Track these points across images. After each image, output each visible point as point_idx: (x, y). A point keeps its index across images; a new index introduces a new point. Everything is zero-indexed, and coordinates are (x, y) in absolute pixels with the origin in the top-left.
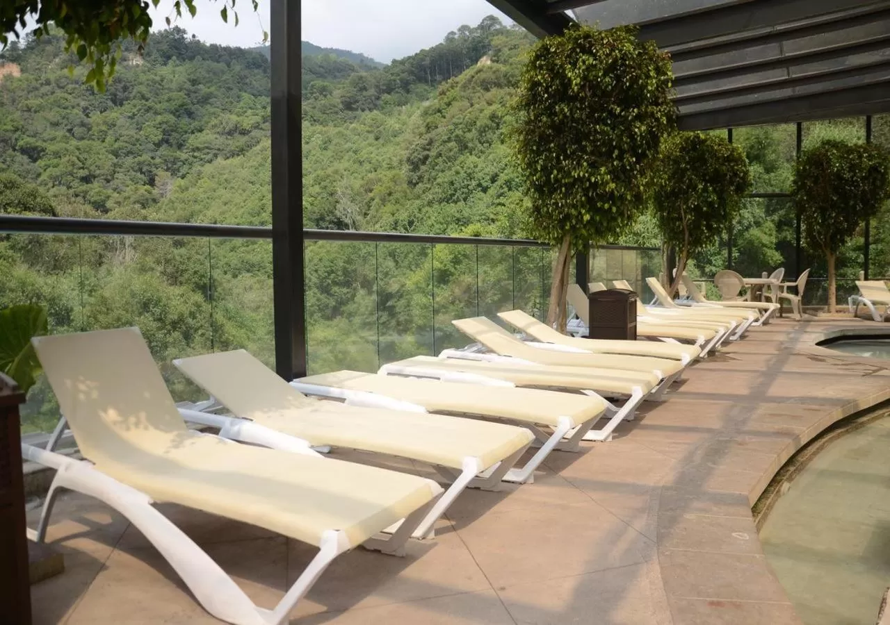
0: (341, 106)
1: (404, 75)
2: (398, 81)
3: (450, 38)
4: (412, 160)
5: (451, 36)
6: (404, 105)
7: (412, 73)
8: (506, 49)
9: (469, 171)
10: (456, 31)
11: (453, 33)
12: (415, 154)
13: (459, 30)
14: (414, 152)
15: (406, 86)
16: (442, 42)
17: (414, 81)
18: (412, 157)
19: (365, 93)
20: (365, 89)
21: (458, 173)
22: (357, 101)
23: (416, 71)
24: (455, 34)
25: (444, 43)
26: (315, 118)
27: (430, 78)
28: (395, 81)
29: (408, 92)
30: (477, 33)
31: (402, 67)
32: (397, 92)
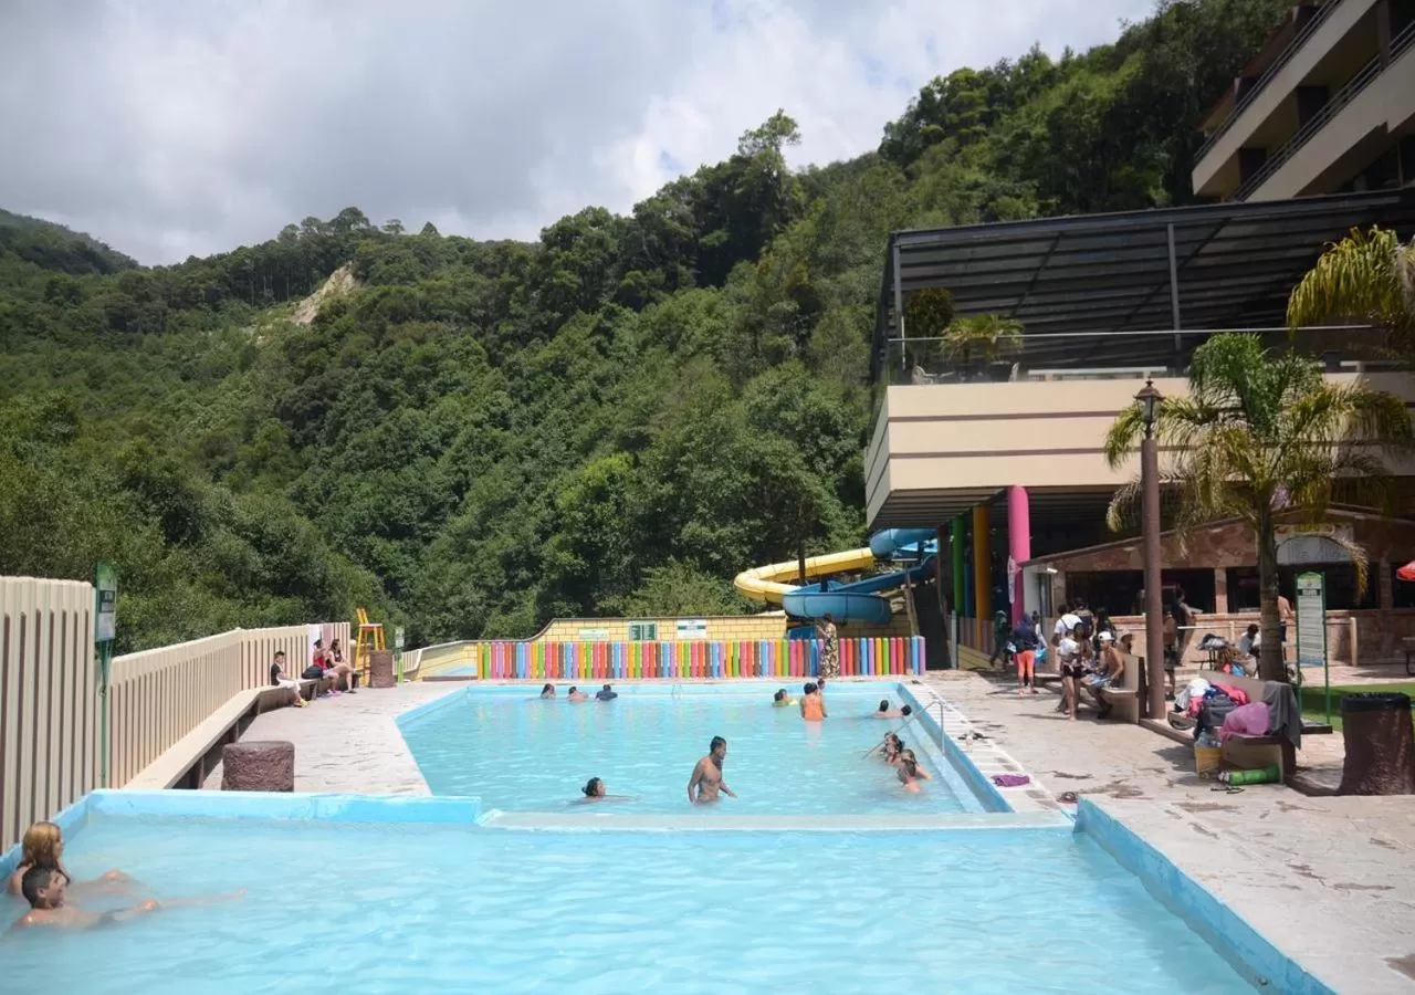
0: (106, 321)
1: (213, 283)
2: (202, 292)
3: (288, 235)
4: (295, 411)
5: (290, 231)
6: (211, 329)
7: (222, 280)
8: (380, 262)
9: (405, 428)
10: (298, 225)
11: (292, 227)
12: (299, 404)
13: (303, 223)
14: (296, 401)
15: (213, 300)
16: (275, 238)
17: (227, 294)
18: (295, 408)
19: (147, 305)
20: (147, 297)
21: (388, 430)
22: (133, 317)
23: (232, 280)
24: (297, 229)
25: (277, 241)
26: (58, 336)
27: (253, 292)
28: (196, 289)
29: (216, 309)
30: (331, 231)
31: (207, 269)
32: (199, 309)
